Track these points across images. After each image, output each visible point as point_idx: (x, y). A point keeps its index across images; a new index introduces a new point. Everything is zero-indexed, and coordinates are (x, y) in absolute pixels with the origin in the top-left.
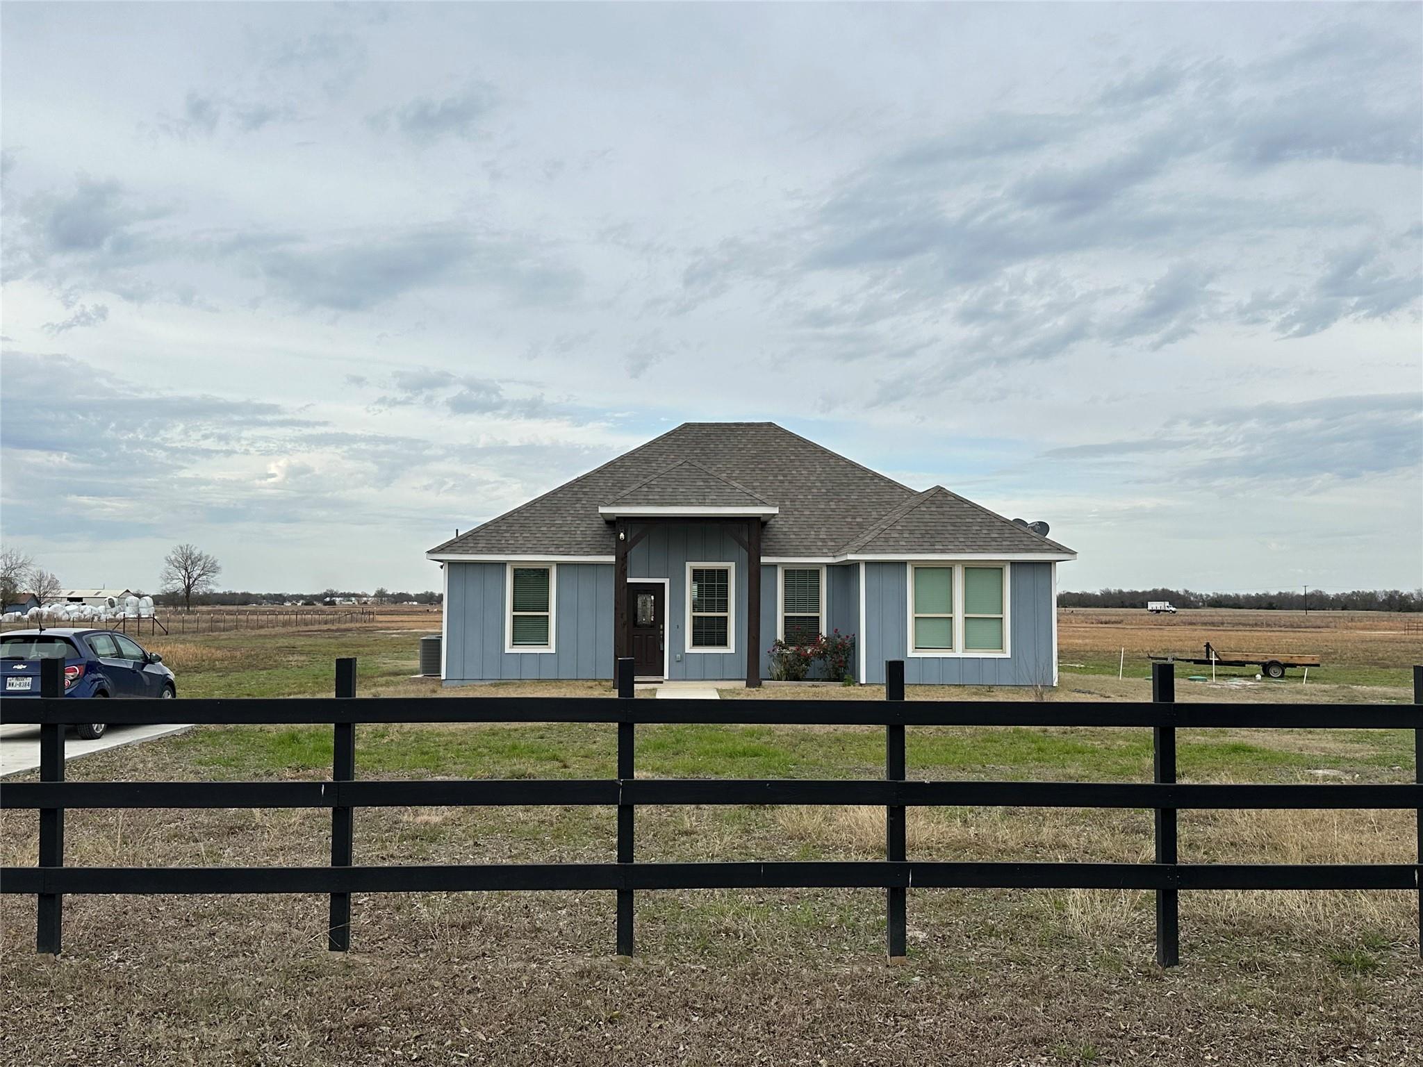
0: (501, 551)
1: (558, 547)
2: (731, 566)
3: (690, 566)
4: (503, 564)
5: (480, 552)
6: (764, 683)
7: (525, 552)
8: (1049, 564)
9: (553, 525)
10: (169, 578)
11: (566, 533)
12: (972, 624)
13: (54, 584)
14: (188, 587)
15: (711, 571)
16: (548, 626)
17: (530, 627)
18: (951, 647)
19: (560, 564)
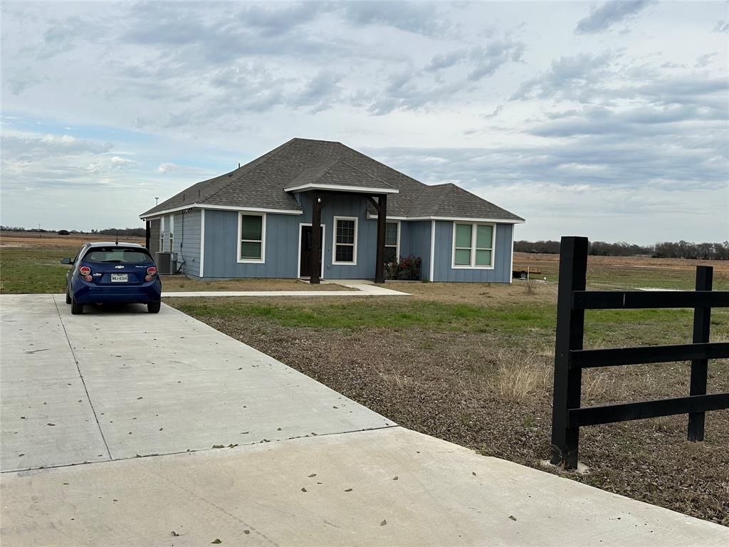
3: (336, 218)
4: (236, 212)
5: (226, 204)
6: (387, 281)
7: (251, 206)
8: (511, 225)
15: (346, 222)
16: (260, 249)
17: (251, 249)
18: (469, 264)
19: (268, 214)
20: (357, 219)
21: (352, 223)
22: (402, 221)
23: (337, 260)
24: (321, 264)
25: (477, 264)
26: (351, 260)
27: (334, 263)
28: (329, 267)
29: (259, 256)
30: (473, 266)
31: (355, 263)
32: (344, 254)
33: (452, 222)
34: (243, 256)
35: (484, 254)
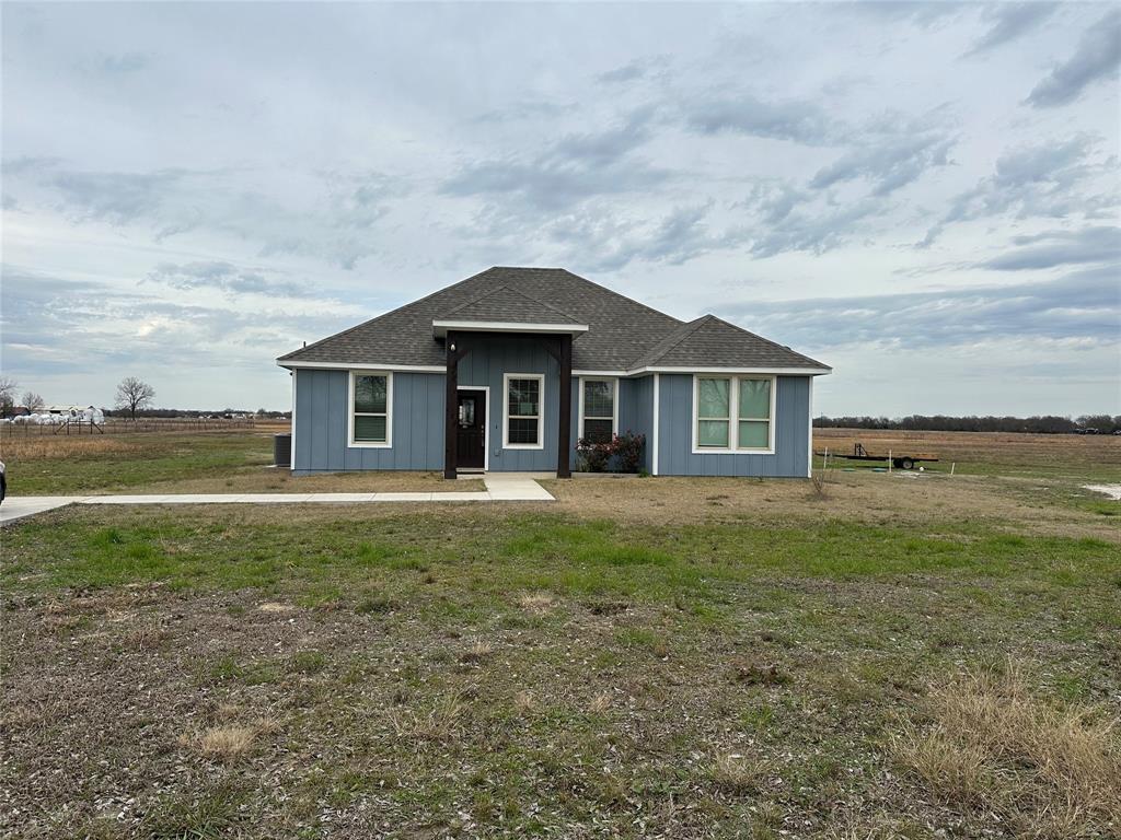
0: (344, 360)
1: (394, 358)
2: (541, 377)
3: (507, 376)
4: (346, 372)
5: (326, 360)
6: (574, 474)
7: (366, 362)
8: (807, 378)
9: (390, 340)
10: (120, 399)
11: (401, 346)
12: (744, 426)
13: (39, 401)
14: (134, 406)
15: (524, 382)
16: (385, 426)
17: (370, 426)
18: (727, 445)
19: (396, 373)
20: (542, 376)
21: (536, 382)
22: (621, 379)
23: (512, 440)
24: (484, 448)
25: (741, 444)
26: (535, 441)
27: (506, 445)
28: (499, 454)
29: (382, 436)
30: (734, 449)
31: (540, 446)
32: (523, 431)
33: (690, 375)
34: (357, 438)
35: (752, 427)
